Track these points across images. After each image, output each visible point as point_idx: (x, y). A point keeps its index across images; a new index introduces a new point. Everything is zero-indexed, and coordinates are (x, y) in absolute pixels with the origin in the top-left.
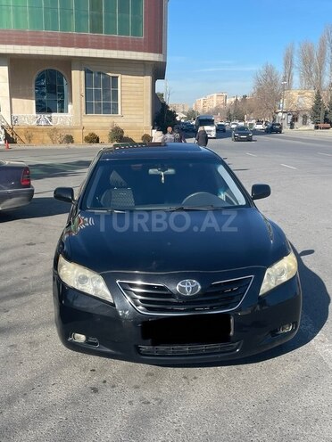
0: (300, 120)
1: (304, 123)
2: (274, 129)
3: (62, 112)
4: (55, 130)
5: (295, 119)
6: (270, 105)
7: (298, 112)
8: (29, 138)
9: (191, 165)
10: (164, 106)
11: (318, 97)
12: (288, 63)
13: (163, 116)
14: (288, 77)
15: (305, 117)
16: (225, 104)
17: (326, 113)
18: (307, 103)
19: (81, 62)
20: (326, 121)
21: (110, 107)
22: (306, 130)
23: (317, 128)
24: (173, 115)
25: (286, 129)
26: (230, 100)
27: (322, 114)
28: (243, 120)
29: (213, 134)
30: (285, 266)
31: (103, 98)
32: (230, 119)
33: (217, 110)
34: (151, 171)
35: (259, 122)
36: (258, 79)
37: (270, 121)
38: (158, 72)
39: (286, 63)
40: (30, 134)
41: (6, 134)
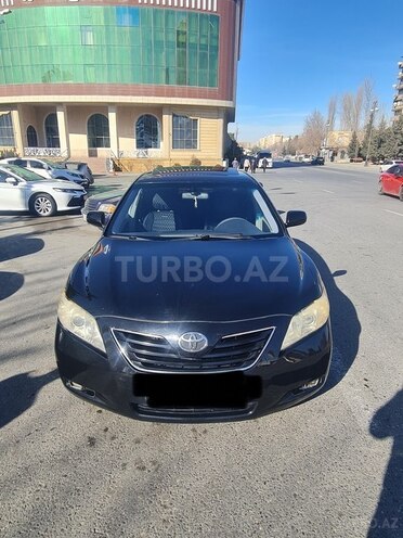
0: (339, 154)
1: (342, 157)
2: (318, 162)
3: (156, 147)
4: (149, 161)
5: (335, 154)
6: (316, 143)
7: (337, 148)
8: (131, 168)
9: (235, 189)
10: (234, 143)
11: (354, 137)
12: (332, 110)
13: (232, 151)
14: (331, 121)
15: (343, 152)
16: (281, 142)
17: (360, 149)
18: (346, 141)
19: (170, 108)
20: (359, 155)
21: (191, 143)
22: (343, 163)
23: (352, 161)
24: (240, 150)
25: (327, 162)
26: (286, 139)
27: (357, 149)
28: (294, 155)
29: (270, 165)
30: (315, 312)
31: (186, 136)
32: (284, 154)
33: (275, 147)
34: (185, 195)
35: (307, 156)
36: (308, 122)
37: (316, 155)
38: (229, 116)
39: (330, 109)
40: (132, 163)
41: (114, 164)
